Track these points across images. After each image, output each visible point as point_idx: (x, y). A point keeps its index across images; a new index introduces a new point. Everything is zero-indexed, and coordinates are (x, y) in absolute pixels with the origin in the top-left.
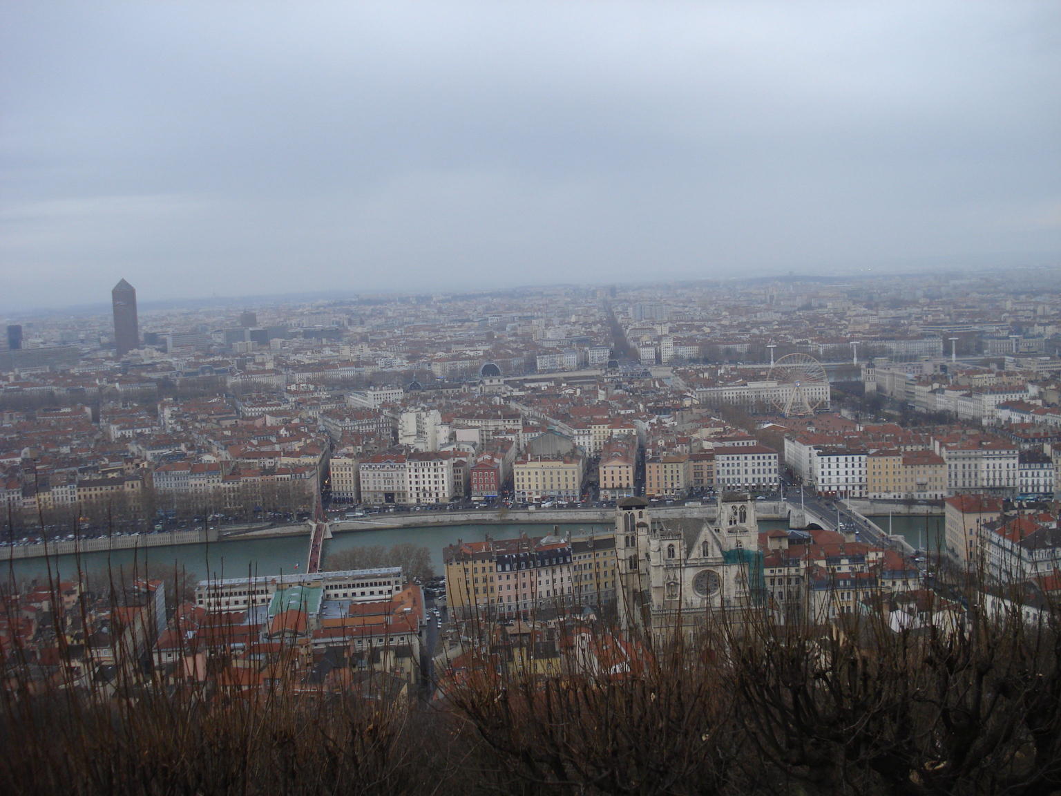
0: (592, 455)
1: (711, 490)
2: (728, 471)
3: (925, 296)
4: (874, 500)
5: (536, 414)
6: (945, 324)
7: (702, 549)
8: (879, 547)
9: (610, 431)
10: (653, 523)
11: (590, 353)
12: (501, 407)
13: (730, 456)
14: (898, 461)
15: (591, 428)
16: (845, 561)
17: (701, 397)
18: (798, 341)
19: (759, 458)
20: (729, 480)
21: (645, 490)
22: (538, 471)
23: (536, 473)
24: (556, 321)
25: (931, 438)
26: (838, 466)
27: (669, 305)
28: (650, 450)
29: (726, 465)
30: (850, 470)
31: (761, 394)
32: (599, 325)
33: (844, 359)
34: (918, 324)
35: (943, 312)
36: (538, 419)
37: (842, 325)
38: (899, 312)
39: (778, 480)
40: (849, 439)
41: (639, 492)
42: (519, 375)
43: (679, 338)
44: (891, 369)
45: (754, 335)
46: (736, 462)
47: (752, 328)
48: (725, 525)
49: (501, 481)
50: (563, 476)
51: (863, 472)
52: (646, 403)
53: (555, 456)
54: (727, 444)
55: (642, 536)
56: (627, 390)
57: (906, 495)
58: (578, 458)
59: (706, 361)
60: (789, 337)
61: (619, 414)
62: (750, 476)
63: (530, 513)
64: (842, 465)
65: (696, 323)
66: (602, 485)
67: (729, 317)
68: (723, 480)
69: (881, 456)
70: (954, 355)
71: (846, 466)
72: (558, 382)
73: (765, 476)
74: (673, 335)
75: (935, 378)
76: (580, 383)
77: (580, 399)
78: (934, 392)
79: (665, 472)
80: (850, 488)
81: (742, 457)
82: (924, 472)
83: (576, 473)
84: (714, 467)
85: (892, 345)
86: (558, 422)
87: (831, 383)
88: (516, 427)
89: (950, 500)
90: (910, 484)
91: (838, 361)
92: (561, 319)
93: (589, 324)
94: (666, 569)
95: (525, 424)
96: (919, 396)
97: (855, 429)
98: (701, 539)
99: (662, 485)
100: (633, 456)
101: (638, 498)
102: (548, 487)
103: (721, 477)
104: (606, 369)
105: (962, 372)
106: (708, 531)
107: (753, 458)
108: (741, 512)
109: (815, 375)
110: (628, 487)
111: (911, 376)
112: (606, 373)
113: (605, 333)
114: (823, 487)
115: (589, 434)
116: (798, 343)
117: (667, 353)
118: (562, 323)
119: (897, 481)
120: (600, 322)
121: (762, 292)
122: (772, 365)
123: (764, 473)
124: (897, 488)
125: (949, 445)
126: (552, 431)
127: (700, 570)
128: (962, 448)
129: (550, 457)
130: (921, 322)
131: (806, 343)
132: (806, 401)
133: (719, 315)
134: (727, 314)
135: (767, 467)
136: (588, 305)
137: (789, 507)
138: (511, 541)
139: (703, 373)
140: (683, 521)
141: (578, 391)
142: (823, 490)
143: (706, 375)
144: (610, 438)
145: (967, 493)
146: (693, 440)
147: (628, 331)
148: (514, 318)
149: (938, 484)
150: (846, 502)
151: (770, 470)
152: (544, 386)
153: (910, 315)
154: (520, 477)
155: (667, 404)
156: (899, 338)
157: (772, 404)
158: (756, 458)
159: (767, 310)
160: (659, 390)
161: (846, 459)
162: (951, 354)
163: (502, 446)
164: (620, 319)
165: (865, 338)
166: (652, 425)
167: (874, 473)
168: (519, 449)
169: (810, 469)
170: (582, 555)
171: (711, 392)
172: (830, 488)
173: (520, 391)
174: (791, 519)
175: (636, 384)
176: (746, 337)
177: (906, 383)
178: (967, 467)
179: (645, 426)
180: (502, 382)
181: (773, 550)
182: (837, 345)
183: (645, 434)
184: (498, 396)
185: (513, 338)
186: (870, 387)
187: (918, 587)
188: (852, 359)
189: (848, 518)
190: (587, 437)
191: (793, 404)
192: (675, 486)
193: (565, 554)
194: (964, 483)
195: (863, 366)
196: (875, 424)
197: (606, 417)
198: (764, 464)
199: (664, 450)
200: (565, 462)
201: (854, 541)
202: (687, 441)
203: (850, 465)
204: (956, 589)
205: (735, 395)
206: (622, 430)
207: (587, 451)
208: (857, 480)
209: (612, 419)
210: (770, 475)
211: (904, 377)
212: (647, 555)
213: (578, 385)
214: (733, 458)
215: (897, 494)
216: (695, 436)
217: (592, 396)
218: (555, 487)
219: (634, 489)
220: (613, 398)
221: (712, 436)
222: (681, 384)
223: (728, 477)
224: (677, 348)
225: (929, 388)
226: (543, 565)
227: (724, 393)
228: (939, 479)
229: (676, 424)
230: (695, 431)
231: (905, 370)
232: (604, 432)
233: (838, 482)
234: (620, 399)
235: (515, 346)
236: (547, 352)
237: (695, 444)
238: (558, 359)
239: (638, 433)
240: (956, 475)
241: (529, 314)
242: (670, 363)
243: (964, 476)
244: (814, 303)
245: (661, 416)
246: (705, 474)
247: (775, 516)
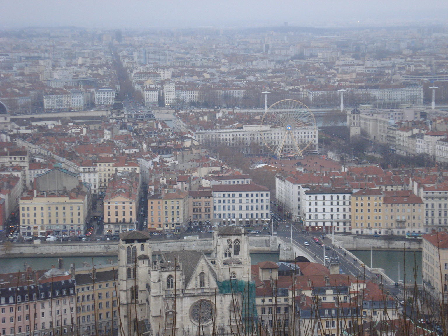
0: (97, 192)
1: (208, 224)
2: (224, 207)
3: (408, 48)
4: (358, 236)
5: (43, 152)
6: (426, 74)
7: (199, 280)
8: (361, 279)
9: (114, 169)
10: (153, 255)
11: (97, 95)
12: (7, 144)
13: (226, 194)
14: (378, 200)
15: (96, 166)
16: (329, 292)
17: (201, 138)
18: (290, 88)
19: (252, 195)
20: (224, 215)
21: (147, 224)
22: (44, 206)
23: (42, 209)
24: (63, 62)
25: (410, 179)
26: (324, 204)
27: (172, 51)
28: (152, 188)
29: (222, 202)
30: (335, 207)
31: (256, 137)
32: (105, 68)
33: (331, 106)
34: (401, 74)
35: (425, 62)
36: (44, 156)
37: (330, 74)
38: (383, 62)
39: (269, 215)
40: (335, 179)
41: (141, 227)
42: (26, 114)
43: (180, 83)
44: (375, 115)
45: (250, 82)
46: (231, 199)
47: (249, 75)
48: (220, 257)
49: (7, 216)
50: (68, 211)
51: (347, 210)
52: (150, 143)
53: (61, 192)
54: (223, 182)
55: (143, 268)
56: (131, 131)
57: (386, 232)
58: (84, 194)
59: (206, 105)
60: (282, 84)
61: (123, 153)
62: (244, 212)
63: (35, 247)
64: (328, 203)
65: (197, 69)
66: (106, 220)
67: (227, 64)
68: (220, 215)
69: (363, 195)
70: (433, 103)
71: (332, 204)
72: (65, 122)
73: (258, 212)
74: (175, 80)
75: (415, 124)
76: (86, 123)
77: (86, 137)
78: (413, 137)
79: (166, 207)
80: (335, 224)
81: (237, 194)
82: (403, 210)
83: (81, 208)
84: (211, 204)
85: (376, 93)
86: (65, 160)
87: (319, 128)
88: (22, 164)
89: (427, 237)
90: (390, 221)
91: (326, 107)
92: (68, 60)
93: (96, 67)
94: (165, 299)
95: (32, 162)
96: (400, 140)
97: (340, 170)
98: (198, 270)
99: (163, 220)
100: (136, 192)
101: (141, 232)
102: (54, 222)
103: (217, 212)
104: (111, 111)
105: (440, 119)
106: (204, 263)
107: (247, 195)
108: (235, 246)
109: (304, 120)
110: (131, 222)
111: (393, 122)
112: (112, 113)
113: (111, 76)
114: (310, 223)
115: (95, 172)
116: (290, 90)
117: (170, 97)
118: (69, 65)
119: (378, 218)
120: (107, 65)
121: (259, 41)
122: (266, 110)
123: (257, 209)
124: (378, 225)
125: (427, 185)
126: (58, 168)
127: (197, 299)
128: (439, 189)
129: (56, 193)
130: (404, 72)
131: (298, 90)
132: (296, 144)
133: (219, 62)
134: (226, 61)
135: (260, 204)
136: (94, 48)
137: (279, 241)
138: (14, 275)
139: (202, 116)
140: (183, 253)
141: (85, 131)
142: (310, 226)
143: (206, 118)
144: (114, 175)
145: (442, 230)
146: (192, 178)
147: (133, 75)
148: (21, 57)
149: (416, 221)
150: (331, 236)
151: (262, 207)
152: (50, 125)
153: (394, 66)
154: (26, 212)
155: (169, 144)
156: (383, 87)
157: (265, 147)
158: (250, 195)
159: (263, 58)
160: (162, 131)
161: (332, 197)
162: (431, 102)
163: (8, 182)
164: (125, 63)
165: (351, 87)
166: (154, 163)
167: (357, 211)
168: (25, 185)
169: (299, 206)
170: (85, 287)
171: (210, 134)
172: (316, 224)
173: (27, 129)
174: (281, 252)
175: (140, 126)
176: (243, 83)
177: (388, 129)
178: (443, 206)
179: (148, 164)
180: (9, 120)
181: (265, 281)
182: (325, 92)
183: (148, 172)
184: (5, 133)
185: (20, 78)
186: (355, 131)
187: (396, 317)
188: (339, 105)
189: (332, 251)
190: (92, 175)
191: (285, 146)
192: (175, 221)
193: (68, 286)
194: (440, 220)
195: (349, 112)
196: (359, 166)
197: (111, 156)
198: (257, 201)
199: (165, 187)
200: (71, 198)
201: (339, 273)
202: (187, 179)
203: (335, 203)
204: (432, 319)
205: (231, 137)
206: (126, 168)
207: (93, 187)
208: (341, 217)
209: (117, 158)
210: (262, 212)
211: (386, 123)
212: (148, 286)
213: (85, 125)
214: (229, 196)
215: (378, 230)
216: (195, 174)
217: (98, 135)
218: (61, 222)
219: (137, 224)
220: (119, 138)
221: (210, 175)
222: (182, 126)
223: (224, 212)
224: (179, 92)
225: (409, 134)
226: (47, 297)
227: (221, 135)
228: (417, 217)
229: (177, 163)
230: (194, 170)
231: (388, 116)
232: (109, 170)
233: (324, 219)
234: (125, 138)
235: (22, 85)
236: (55, 91)
237: (195, 182)
238: (65, 99)
239: (142, 172)
240: (433, 214)
241: (36, 55)
242: (172, 106)
243: (440, 214)
244: (306, 53)
245: (164, 156)
246: (203, 210)
247: (266, 249)
